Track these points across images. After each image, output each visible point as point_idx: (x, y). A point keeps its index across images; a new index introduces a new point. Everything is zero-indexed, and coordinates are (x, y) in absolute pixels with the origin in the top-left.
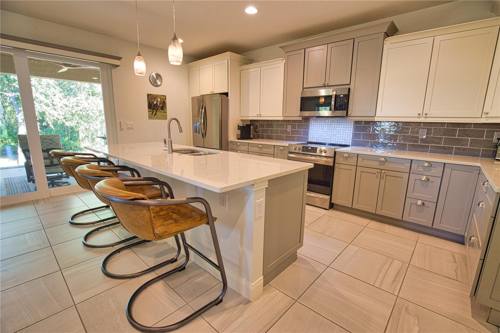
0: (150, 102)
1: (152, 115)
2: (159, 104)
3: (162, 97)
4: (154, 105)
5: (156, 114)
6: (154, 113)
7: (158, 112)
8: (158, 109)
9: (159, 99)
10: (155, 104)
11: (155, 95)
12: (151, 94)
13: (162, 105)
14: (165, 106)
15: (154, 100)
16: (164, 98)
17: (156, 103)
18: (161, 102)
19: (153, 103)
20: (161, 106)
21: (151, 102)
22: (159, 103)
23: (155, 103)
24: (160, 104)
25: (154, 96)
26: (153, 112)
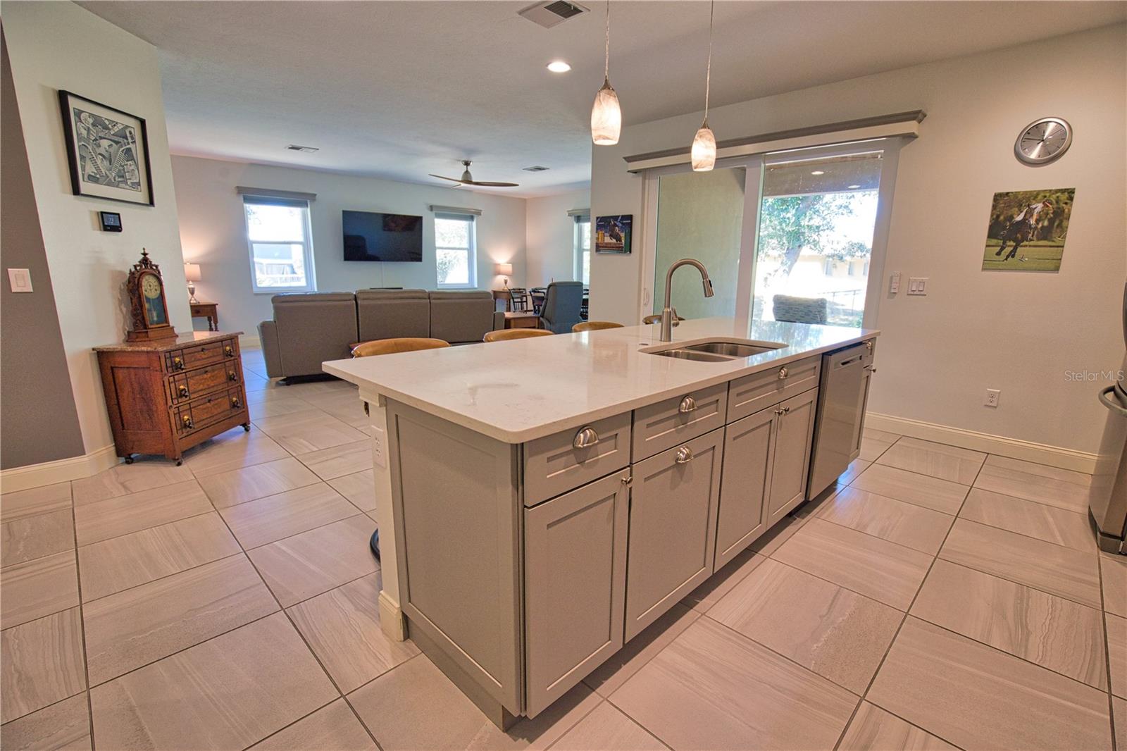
0: (998, 216)
1: (998, 258)
2: (1033, 222)
3: (1054, 196)
4: (1012, 225)
5: (1012, 254)
6: (1007, 250)
7: (1026, 246)
8: (1025, 238)
9: (1040, 206)
10: (1018, 222)
11: (1026, 193)
12: (1007, 194)
13: (1046, 223)
14: (1060, 225)
15: (1016, 209)
16: (1064, 197)
17: (1024, 219)
18: (1047, 214)
19: (1012, 217)
20: (1043, 227)
21: (1002, 218)
22: (1035, 217)
23: (1020, 218)
24: (1037, 221)
25: (1020, 197)
26: (1002, 248)
